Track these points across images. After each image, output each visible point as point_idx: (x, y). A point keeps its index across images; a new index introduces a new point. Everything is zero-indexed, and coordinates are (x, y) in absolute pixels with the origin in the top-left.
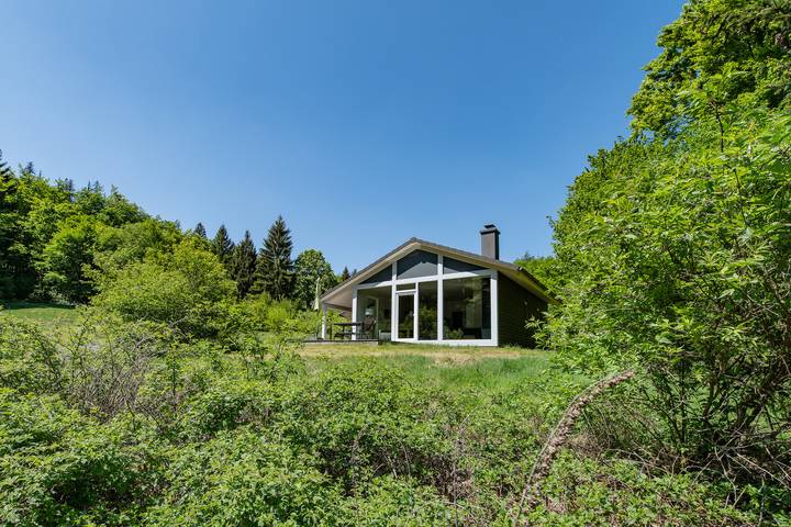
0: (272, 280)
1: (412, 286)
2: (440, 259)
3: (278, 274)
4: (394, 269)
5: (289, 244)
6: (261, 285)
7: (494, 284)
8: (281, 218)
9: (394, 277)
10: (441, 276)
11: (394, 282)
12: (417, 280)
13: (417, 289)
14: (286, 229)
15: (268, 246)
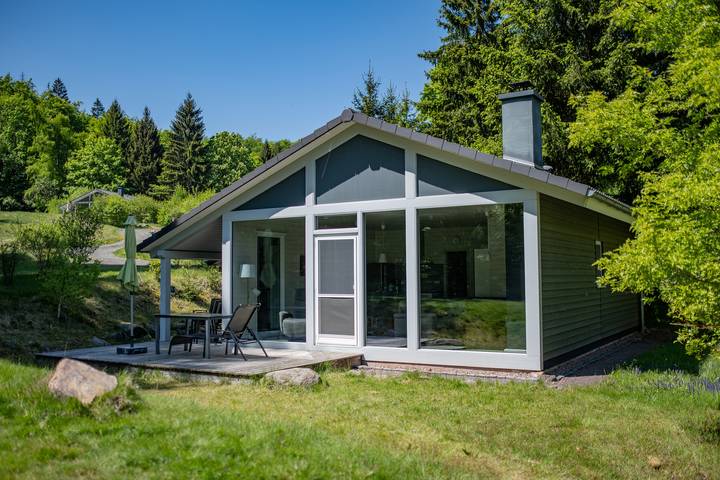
0: (185, 170)
1: (348, 221)
2: (410, 160)
3: (190, 163)
4: (311, 180)
5: (200, 127)
6: (172, 176)
7: (531, 223)
8: (190, 96)
9: (310, 198)
10: (411, 199)
11: (309, 209)
12: (359, 207)
13: (359, 228)
14: (196, 109)
15: (176, 129)
